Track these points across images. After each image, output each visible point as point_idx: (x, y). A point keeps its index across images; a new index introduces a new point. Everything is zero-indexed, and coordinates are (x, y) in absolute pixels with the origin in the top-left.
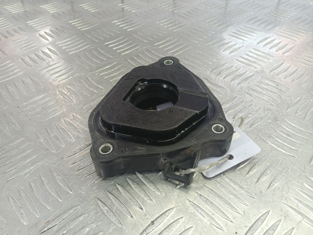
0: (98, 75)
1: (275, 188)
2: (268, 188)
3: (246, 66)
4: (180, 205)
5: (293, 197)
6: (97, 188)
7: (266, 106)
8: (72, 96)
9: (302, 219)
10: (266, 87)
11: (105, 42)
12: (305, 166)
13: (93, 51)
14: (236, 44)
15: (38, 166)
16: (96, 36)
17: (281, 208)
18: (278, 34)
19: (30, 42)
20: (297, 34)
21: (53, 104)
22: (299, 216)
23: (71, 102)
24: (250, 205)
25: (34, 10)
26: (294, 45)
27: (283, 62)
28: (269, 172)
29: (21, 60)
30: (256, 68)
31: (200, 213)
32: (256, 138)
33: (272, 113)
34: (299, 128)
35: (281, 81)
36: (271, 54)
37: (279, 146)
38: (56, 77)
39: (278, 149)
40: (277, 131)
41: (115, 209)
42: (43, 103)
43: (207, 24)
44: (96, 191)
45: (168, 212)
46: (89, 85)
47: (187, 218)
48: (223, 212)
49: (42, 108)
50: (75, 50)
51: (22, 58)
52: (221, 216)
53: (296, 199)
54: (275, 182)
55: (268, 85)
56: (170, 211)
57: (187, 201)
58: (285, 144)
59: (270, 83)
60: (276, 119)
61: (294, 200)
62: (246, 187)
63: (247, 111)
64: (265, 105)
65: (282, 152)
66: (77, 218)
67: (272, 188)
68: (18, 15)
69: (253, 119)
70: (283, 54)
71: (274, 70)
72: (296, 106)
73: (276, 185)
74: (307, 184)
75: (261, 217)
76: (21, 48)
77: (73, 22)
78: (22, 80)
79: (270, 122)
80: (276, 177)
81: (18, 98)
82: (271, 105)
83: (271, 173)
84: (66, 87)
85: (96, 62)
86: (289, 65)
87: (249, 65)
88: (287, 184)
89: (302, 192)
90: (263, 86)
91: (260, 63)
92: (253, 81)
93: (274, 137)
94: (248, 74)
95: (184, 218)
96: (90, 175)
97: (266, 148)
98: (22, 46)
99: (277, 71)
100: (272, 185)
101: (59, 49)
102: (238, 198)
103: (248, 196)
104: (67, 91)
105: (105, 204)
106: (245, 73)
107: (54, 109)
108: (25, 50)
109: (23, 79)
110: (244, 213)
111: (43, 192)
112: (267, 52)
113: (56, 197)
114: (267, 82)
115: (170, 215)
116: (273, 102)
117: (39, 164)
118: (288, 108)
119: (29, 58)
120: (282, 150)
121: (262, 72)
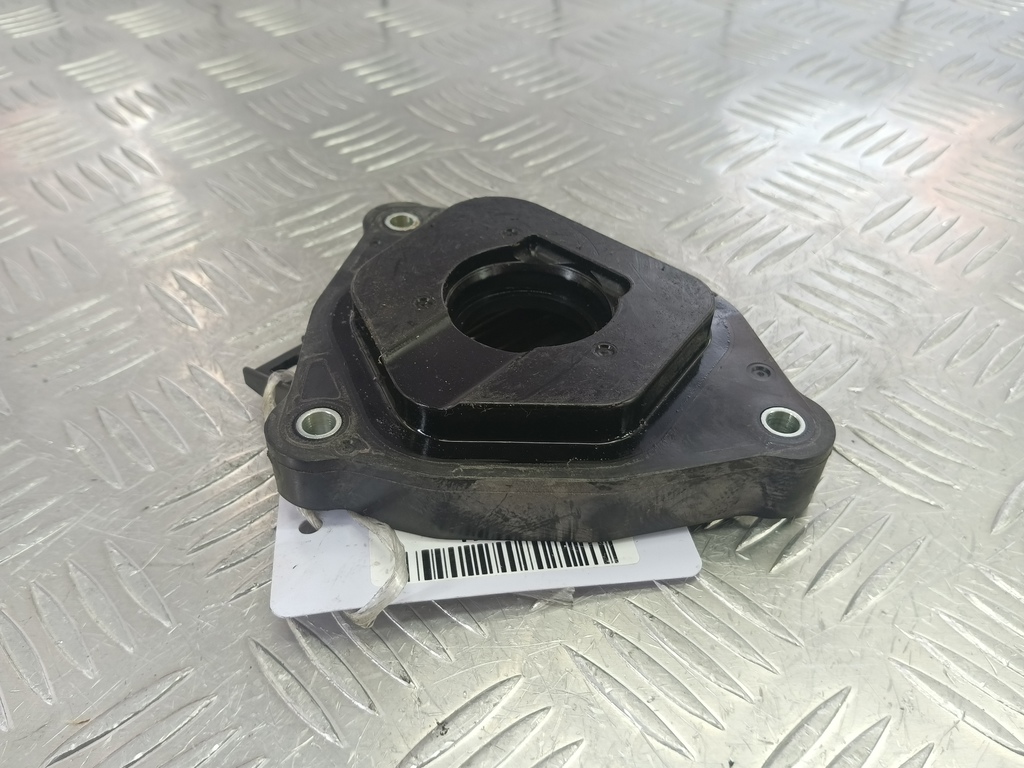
0: (284, 237)
1: (871, 612)
2: (846, 613)
3: (783, 210)
4: (540, 666)
5: (931, 642)
6: (257, 607)
7: (846, 342)
8: (191, 305)
9: (960, 716)
10: (847, 277)
11: (315, 130)
12: (974, 539)
13: (273, 160)
14: (752, 139)
15: (60, 532)
16: (285, 111)
17: (891, 681)
18: (893, 110)
19: (65, 129)
20: (955, 110)
21: (125, 330)
22: (951, 706)
23: (187, 324)
24: (784, 669)
25: (86, 29)
26: (944, 144)
27: (907, 197)
28: (849, 556)
29: (29, 188)
30: (816, 216)
31: (609, 694)
33: (867, 363)
34: (957, 411)
35: (899, 260)
36: (867, 173)
37: (886, 472)
38: (144, 242)
39: (885, 480)
40: (882, 420)
41: (313, 679)
42: (94, 327)
43: (659, 77)
44: (252, 619)
45: (497, 692)
46: (250, 266)
47: (563, 710)
48: (687, 693)
49: (89, 343)
50: (211, 156)
51: (35, 180)
52: (681, 706)
53: (942, 649)
54: (869, 592)
55: (854, 270)
56: (503, 689)
57: (566, 655)
58: (909, 464)
59: (862, 265)
60: (878, 382)
61: (933, 654)
62: (771, 607)
64: (842, 337)
65: (896, 491)
66: (182, 711)
67: (860, 612)
68: (33, 44)
70: (910, 171)
71: (875, 222)
72: (946, 341)
73: (873, 600)
74: (979, 598)
75: (819, 708)
76: (36, 149)
77: (214, 68)
78: (29, 250)
79: (858, 392)
80: (874, 574)
81: (11, 311)
82: (864, 334)
83: (857, 562)
84: (174, 275)
85: (282, 194)
86: (927, 207)
87: (794, 207)
88: (912, 598)
89: (963, 624)
90: (837, 273)
91: (830, 199)
92: (806, 259)
93: (870, 440)
94: (789, 236)
95: (551, 712)
96: (234, 565)
97: (841, 476)
98: (36, 144)
99: (887, 227)
100: (858, 600)
101: (160, 151)
102: (742, 643)
103: (777, 640)
104: (176, 286)
105: (280, 663)
106: (779, 232)
107: (127, 345)
109: (34, 249)
110: (761, 694)
111: (72, 621)
112: (854, 165)
113: (115, 639)
114: (852, 260)
115: (504, 701)
116: (870, 326)
117: (65, 528)
118: (920, 347)
119: (60, 180)
120: (896, 486)
121: (837, 228)
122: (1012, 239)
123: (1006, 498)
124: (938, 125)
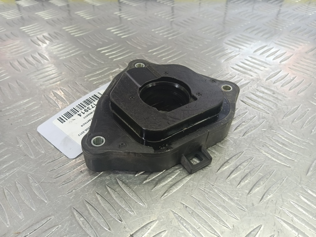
0: (87, 81)
1: (269, 200)
2: (261, 201)
3: (241, 74)
4: (163, 217)
5: (288, 210)
6: (74, 197)
7: (261, 115)
8: (58, 101)
9: (297, 234)
10: (261, 95)
11: (98, 48)
12: (301, 178)
13: (84, 57)
14: (232, 52)
15: (14, 172)
16: (89, 42)
17: (275, 223)
18: (275, 43)
19: (21, 47)
20: (295, 43)
21: (37, 109)
22: (294, 231)
23: (56, 107)
24: (241, 219)
25: (29, 16)
26: (291, 54)
27: (280, 70)
28: (262, 183)
29: (10, 65)
30: (252, 76)
31: (185, 226)
32: (249, 147)
33: (267, 121)
35: (277, 89)
36: (268, 62)
37: (273, 156)
38: (44, 82)
39: (273, 158)
40: (272, 139)
41: (91, 220)
42: (27, 108)
43: (204, 33)
44: (73, 200)
45: (149, 225)
46: (76, 90)
47: (170, 231)
48: (210, 226)
49: (25, 112)
50: (66, 56)
51: (11, 62)
52: (208, 230)
53: (291, 213)
54: (268, 194)
55: (263, 93)
56: (151, 224)
57: (171, 214)
58: (280, 153)
59: (266, 91)
60: (271, 128)
61: (288, 214)
62: (237, 199)
63: (241, 118)
64: (260, 113)
65: (277, 162)
66: (50, 229)
67: (265, 200)
68: (12, 21)
69: (247, 127)
70: (280, 62)
71: (270, 78)
72: (293, 114)
73: (269, 197)
74: (303, 196)
75: (252, 231)
76: (11, 53)
77: (67, 29)
78: (8, 84)
79: (265, 131)
80: (269, 188)
81: (2, 102)
82: (266, 113)
83: (264, 184)
84: (53, 92)
85: (87, 67)
86: (286, 73)
87: (245, 73)
88: (282, 196)
89: (298, 205)
90: (258, 93)
91: (256, 70)
92: (248, 89)
93: (268, 146)
94: (243, 82)
95: (167, 232)
96: (67, 183)
97: (259, 157)
98: (12, 51)
99: (273, 79)
100: (264, 197)
101: (50, 54)
102: (227, 210)
103: (239, 209)
104: (53, 95)
105: (81, 214)
106: (240, 80)
107: (37, 113)
108: (15, 55)
109: (10, 83)
110: (233, 227)
111: (16, 200)
112: (264, 60)
113: (30, 206)
114: (263, 89)
115: (152, 228)
116: (269, 110)
117: (15, 171)
118: (284, 117)
119: (19, 62)
120: (277, 160)
121: (258, 79)
122: (313, 83)
123: (311, 165)
124: (290, 48)
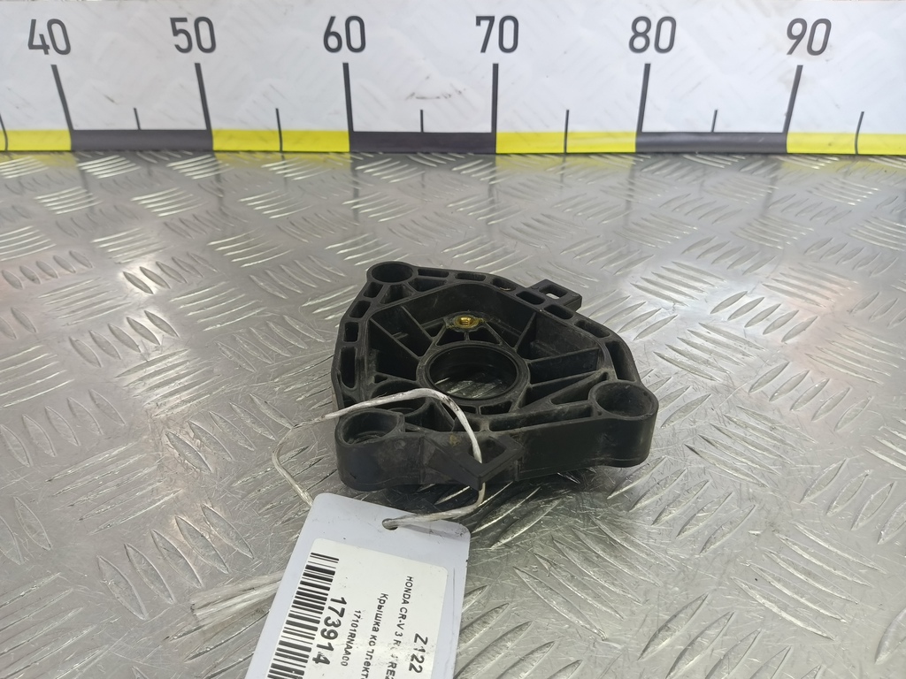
0: (281, 392)
3: (685, 372)
7: (744, 489)
8: (204, 451)
10: (740, 432)
11: (306, 301)
12: (861, 669)
13: (272, 325)
14: (657, 311)
15: (95, 659)
16: (281, 283)
18: (767, 286)
19: (99, 294)
20: (820, 286)
21: (149, 474)
23: (200, 469)
25: (115, 207)
26: (812, 315)
27: (786, 362)
29: (68, 346)
30: (711, 378)
32: (720, 584)
33: (762, 508)
34: (839, 552)
35: (782, 417)
36: (751, 341)
37: (785, 608)
38: (165, 396)
39: (784, 615)
40: (779, 560)
42: (123, 472)
43: (578, 257)
46: (254, 418)
49: (118, 485)
50: (220, 321)
51: (74, 339)
55: (747, 426)
58: (803, 600)
60: (772, 526)
63: (693, 500)
64: (740, 485)
65: (795, 625)
68: (72, 219)
69: (711, 526)
70: (784, 339)
71: (760, 384)
72: (826, 489)
76: (73, 312)
77: (223, 245)
78: (68, 401)
79: (757, 535)
81: (52, 455)
82: (758, 483)
84: (190, 424)
85: (279, 354)
86: (802, 372)
87: (693, 370)
90: (732, 428)
91: (722, 364)
92: (706, 415)
93: (770, 578)
94: (691, 395)
97: (748, 612)
98: (74, 307)
99: (769, 388)
104: (192, 435)
106: (682, 390)
107: (150, 488)
108: (82, 318)
109: (72, 400)
112: (740, 334)
114: (744, 417)
116: (763, 476)
117: (98, 656)
118: (805, 495)
119: (94, 339)
120: (793, 620)
121: (729, 388)
122: (873, 398)
123: (886, 631)
124: (807, 299)
